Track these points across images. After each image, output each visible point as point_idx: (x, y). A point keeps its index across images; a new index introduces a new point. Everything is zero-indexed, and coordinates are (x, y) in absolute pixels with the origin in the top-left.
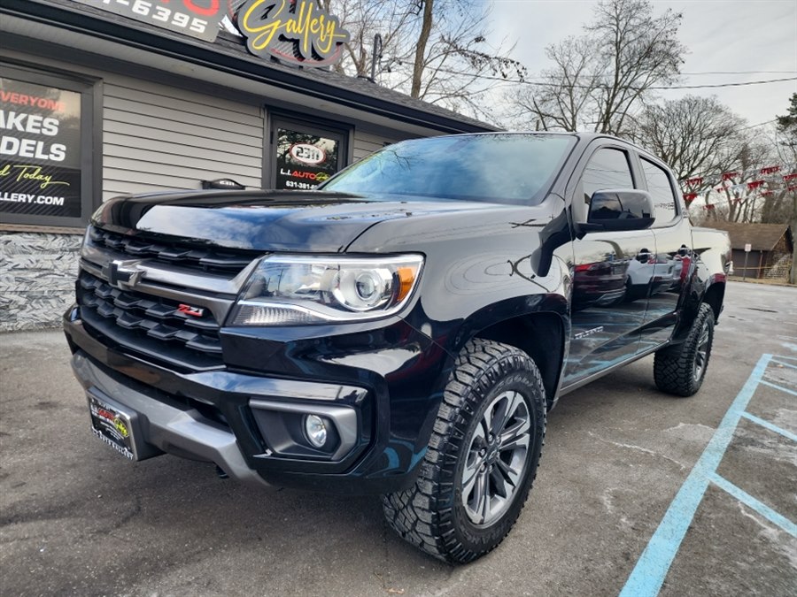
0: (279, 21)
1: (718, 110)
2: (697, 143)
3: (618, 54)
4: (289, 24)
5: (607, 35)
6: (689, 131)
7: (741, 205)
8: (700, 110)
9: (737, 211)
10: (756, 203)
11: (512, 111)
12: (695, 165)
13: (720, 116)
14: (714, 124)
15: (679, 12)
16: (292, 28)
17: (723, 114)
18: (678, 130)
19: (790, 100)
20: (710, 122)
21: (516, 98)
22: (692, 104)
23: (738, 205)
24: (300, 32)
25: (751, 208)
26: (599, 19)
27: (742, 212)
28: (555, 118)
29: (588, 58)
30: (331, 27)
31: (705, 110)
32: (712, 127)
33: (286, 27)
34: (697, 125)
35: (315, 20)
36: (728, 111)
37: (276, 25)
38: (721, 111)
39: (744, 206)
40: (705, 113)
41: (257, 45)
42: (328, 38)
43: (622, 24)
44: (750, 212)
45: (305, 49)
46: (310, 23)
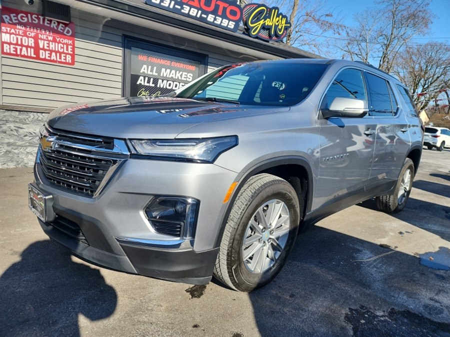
0: (263, 20)
2: (435, 69)
4: (266, 21)
6: (430, 61)
12: (433, 81)
16: (269, 23)
20: (443, 56)
22: (433, 46)
24: (271, 25)
28: (356, 55)
30: (284, 21)
33: (265, 23)
35: (278, 18)
37: (262, 22)
40: (440, 51)
41: (253, 32)
42: (282, 27)
45: (272, 33)
46: (276, 20)
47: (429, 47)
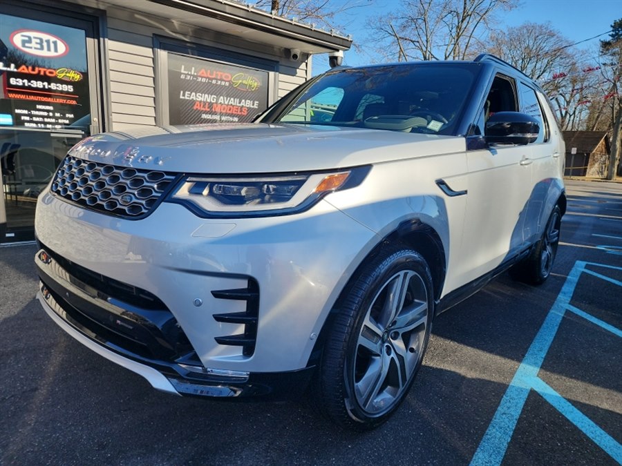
1: (552, 35)
2: (534, 64)
6: (528, 53)
7: (570, 116)
8: (537, 34)
9: (567, 120)
10: (582, 115)
11: (375, 36)
13: (553, 40)
14: (548, 46)
17: (555, 37)
18: (518, 52)
19: (612, 26)
20: (545, 44)
21: (378, 24)
22: (530, 29)
23: (568, 116)
25: (578, 119)
27: (571, 122)
28: (413, 42)
31: (541, 35)
32: (546, 49)
34: (535, 48)
36: (559, 35)
38: (553, 36)
39: (572, 117)
40: (540, 37)
44: (577, 122)
47: (525, 31)
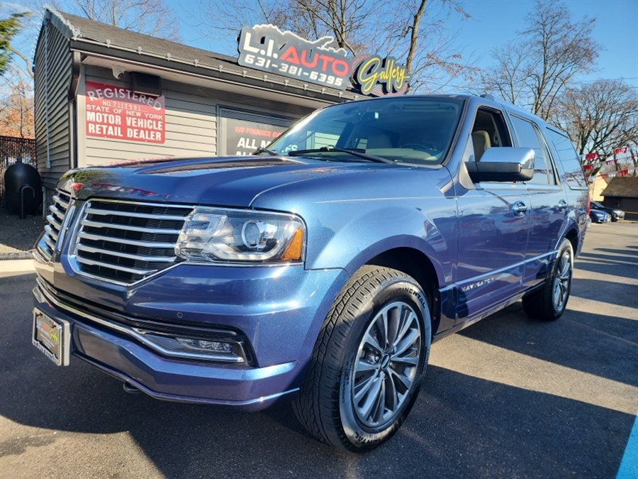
0: (377, 73)
1: (625, 89)
2: (609, 116)
3: (545, 51)
4: (381, 74)
5: (535, 37)
6: (601, 106)
8: (610, 90)
12: (607, 133)
13: (626, 95)
14: (622, 100)
15: (593, 18)
16: (384, 76)
17: (629, 92)
20: (619, 98)
22: (603, 85)
24: (387, 78)
26: (529, 26)
29: (523, 57)
30: (403, 73)
31: (614, 89)
32: (620, 102)
33: (380, 76)
35: (394, 70)
36: (633, 89)
37: (375, 76)
38: (627, 90)
40: (614, 92)
41: (366, 89)
42: (400, 80)
43: (548, 28)
45: (389, 88)
46: (392, 72)
47: (599, 86)
